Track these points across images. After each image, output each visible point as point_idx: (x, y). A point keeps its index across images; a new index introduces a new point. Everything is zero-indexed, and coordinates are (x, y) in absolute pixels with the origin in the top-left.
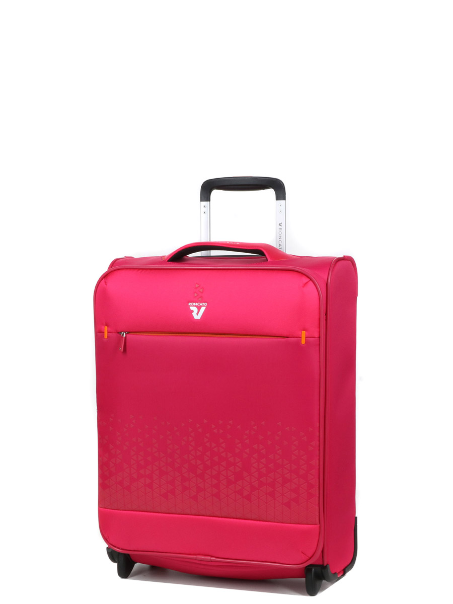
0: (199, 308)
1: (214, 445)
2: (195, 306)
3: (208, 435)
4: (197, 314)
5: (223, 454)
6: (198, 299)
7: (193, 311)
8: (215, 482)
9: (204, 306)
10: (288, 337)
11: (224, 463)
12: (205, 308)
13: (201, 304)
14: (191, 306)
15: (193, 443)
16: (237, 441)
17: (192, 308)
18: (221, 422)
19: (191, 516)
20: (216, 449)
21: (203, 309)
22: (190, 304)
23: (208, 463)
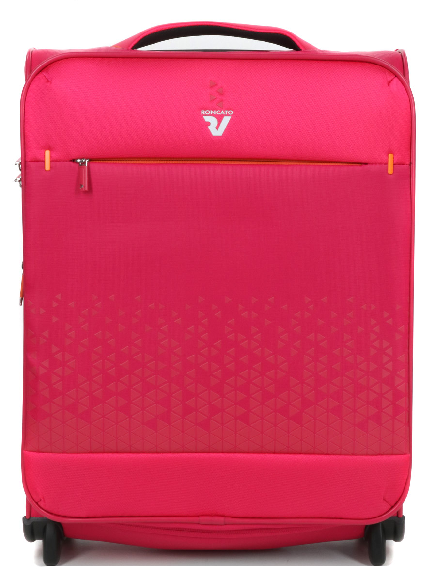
0: (220, 119)
1: (241, 337)
2: (213, 115)
3: (232, 321)
4: (217, 128)
5: (257, 352)
6: (217, 104)
7: (209, 124)
8: (241, 396)
9: (228, 115)
10: (366, 164)
11: (258, 366)
12: (230, 118)
13: (223, 112)
14: (206, 115)
15: (205, 336)
16: (281, 329)
17: (207, 119)
18: (254, 300)
19: (196, 455)
20: (244, 344)
21: (226, 121)
22: (203, 112)
23: (231, 366)
